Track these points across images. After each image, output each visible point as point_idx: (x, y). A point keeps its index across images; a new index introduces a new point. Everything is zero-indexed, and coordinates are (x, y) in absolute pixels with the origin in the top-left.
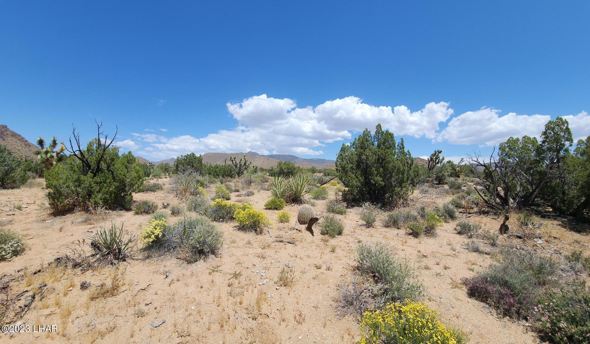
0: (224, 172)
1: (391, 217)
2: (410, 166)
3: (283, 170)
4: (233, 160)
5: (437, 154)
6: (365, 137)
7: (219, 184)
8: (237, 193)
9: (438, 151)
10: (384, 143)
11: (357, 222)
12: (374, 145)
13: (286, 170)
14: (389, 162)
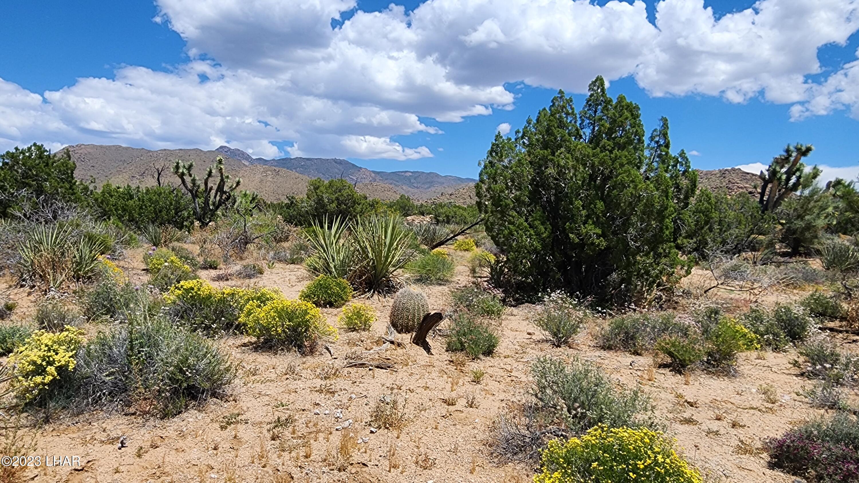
0: (157, 213)
1: (619, 326)
2: (687, 197)
3: (324, 206)
4: (183, 174)
5: (792, 159)
6: (557, 116)
7: (146, 247)
8: (213, 273)
9: (798, 150)
10: (610, 132)
11: (529, 334)
12: (581, 137)
13: (334, 205)
14: (623, 186)
